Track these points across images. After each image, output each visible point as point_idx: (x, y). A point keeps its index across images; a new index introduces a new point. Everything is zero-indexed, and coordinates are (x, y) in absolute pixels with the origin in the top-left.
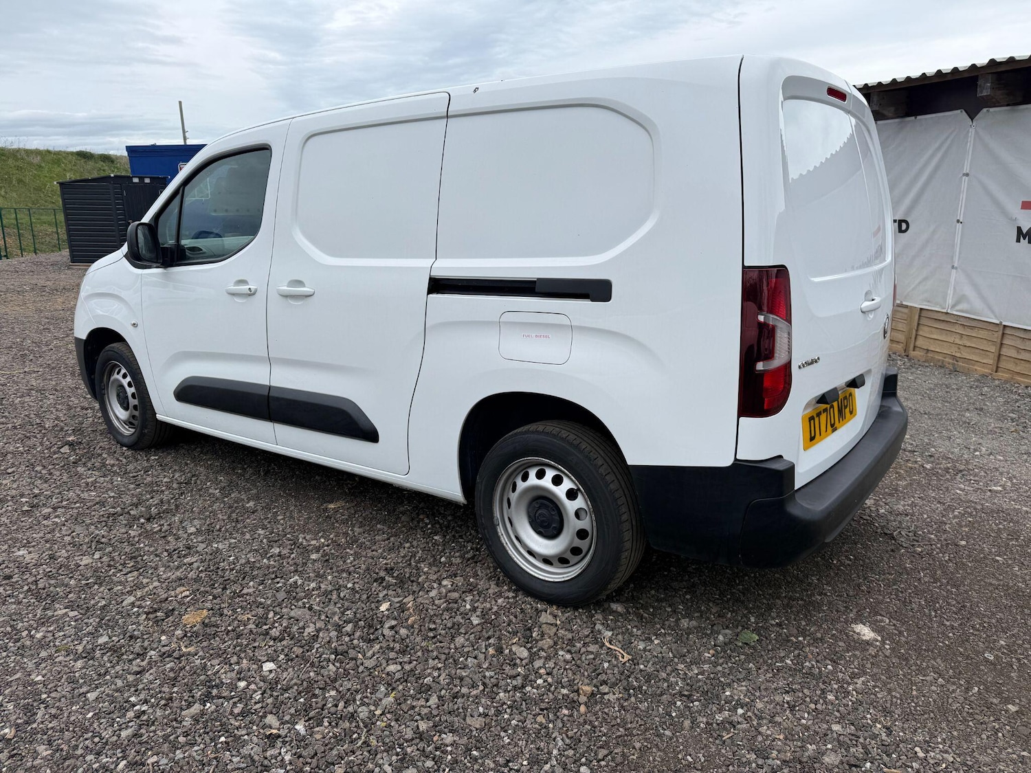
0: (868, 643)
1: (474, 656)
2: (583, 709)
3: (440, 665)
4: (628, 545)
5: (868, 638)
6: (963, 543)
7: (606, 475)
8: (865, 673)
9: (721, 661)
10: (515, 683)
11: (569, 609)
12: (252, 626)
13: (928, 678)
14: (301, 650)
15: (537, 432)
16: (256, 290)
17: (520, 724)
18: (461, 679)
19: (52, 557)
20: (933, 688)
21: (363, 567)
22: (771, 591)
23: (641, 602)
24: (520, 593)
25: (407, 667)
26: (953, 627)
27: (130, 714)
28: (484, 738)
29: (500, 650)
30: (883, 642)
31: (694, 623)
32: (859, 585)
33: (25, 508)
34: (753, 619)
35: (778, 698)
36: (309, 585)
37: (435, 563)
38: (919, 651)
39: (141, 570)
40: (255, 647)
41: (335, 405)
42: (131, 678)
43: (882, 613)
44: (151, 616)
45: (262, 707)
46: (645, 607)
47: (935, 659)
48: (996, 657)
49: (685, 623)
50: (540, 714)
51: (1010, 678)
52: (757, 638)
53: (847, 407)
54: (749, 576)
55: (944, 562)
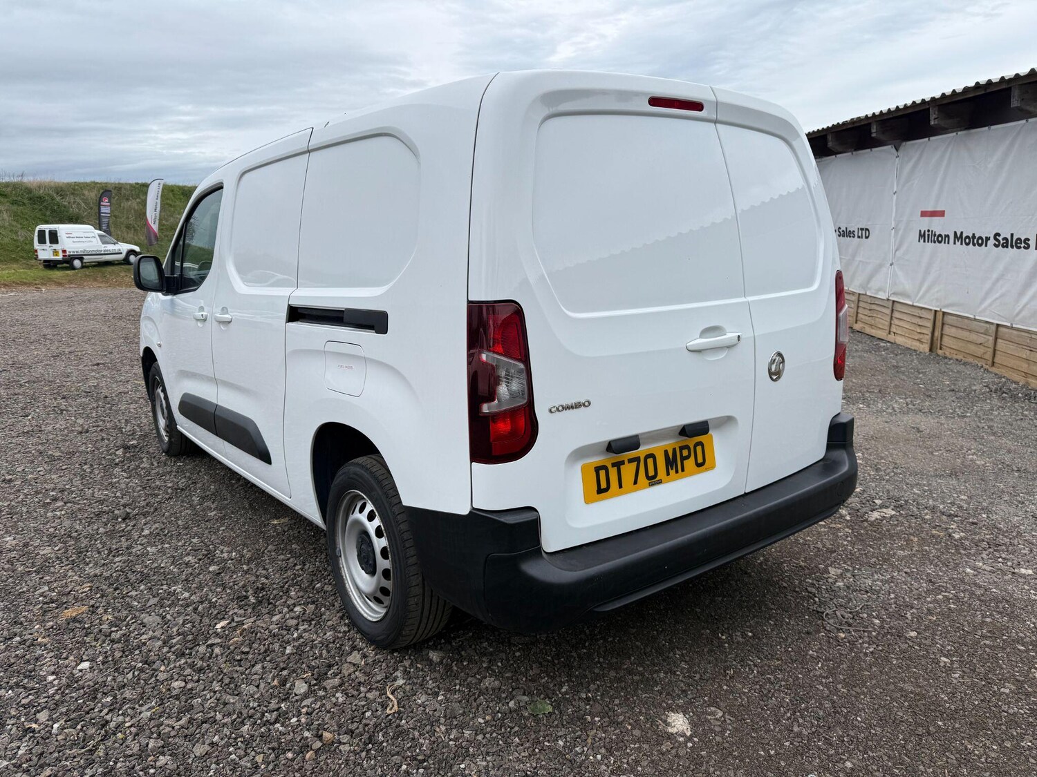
1: (257, 685)
2: (309, 755)
3: (218, 689)
6: (914, 634)
7: (398, 514)
9: (488, 729)
10: (269, 717)
12: (105, 626)
14: (121, 654)
15: (358, 464)
16: (207, 316)
17: (237, 759)
18: (225, 704)
19: (26, 545)
21: (242, 583)
22: (615, 660)
23: (463, 653)
25: (189, 686)
28: (193, 767)
30: (690, 739)
31: (497, 683)
32: (726, 669)
33: (48, 501)
34: (564, 690)
36: (183, 595)
37: (309, 588)
38: (725, 757)
39: (75, 565)
40: (91, 646)
41: (241, 424)
43: (722, 704)
44: (45, 606)
45: (46, 702)
46: (460, 660)
49: (487, 682)
50: (264, 753)
52: (551, 710)
53: (688, 457)
54: (605, 640)
55: (862, 655)
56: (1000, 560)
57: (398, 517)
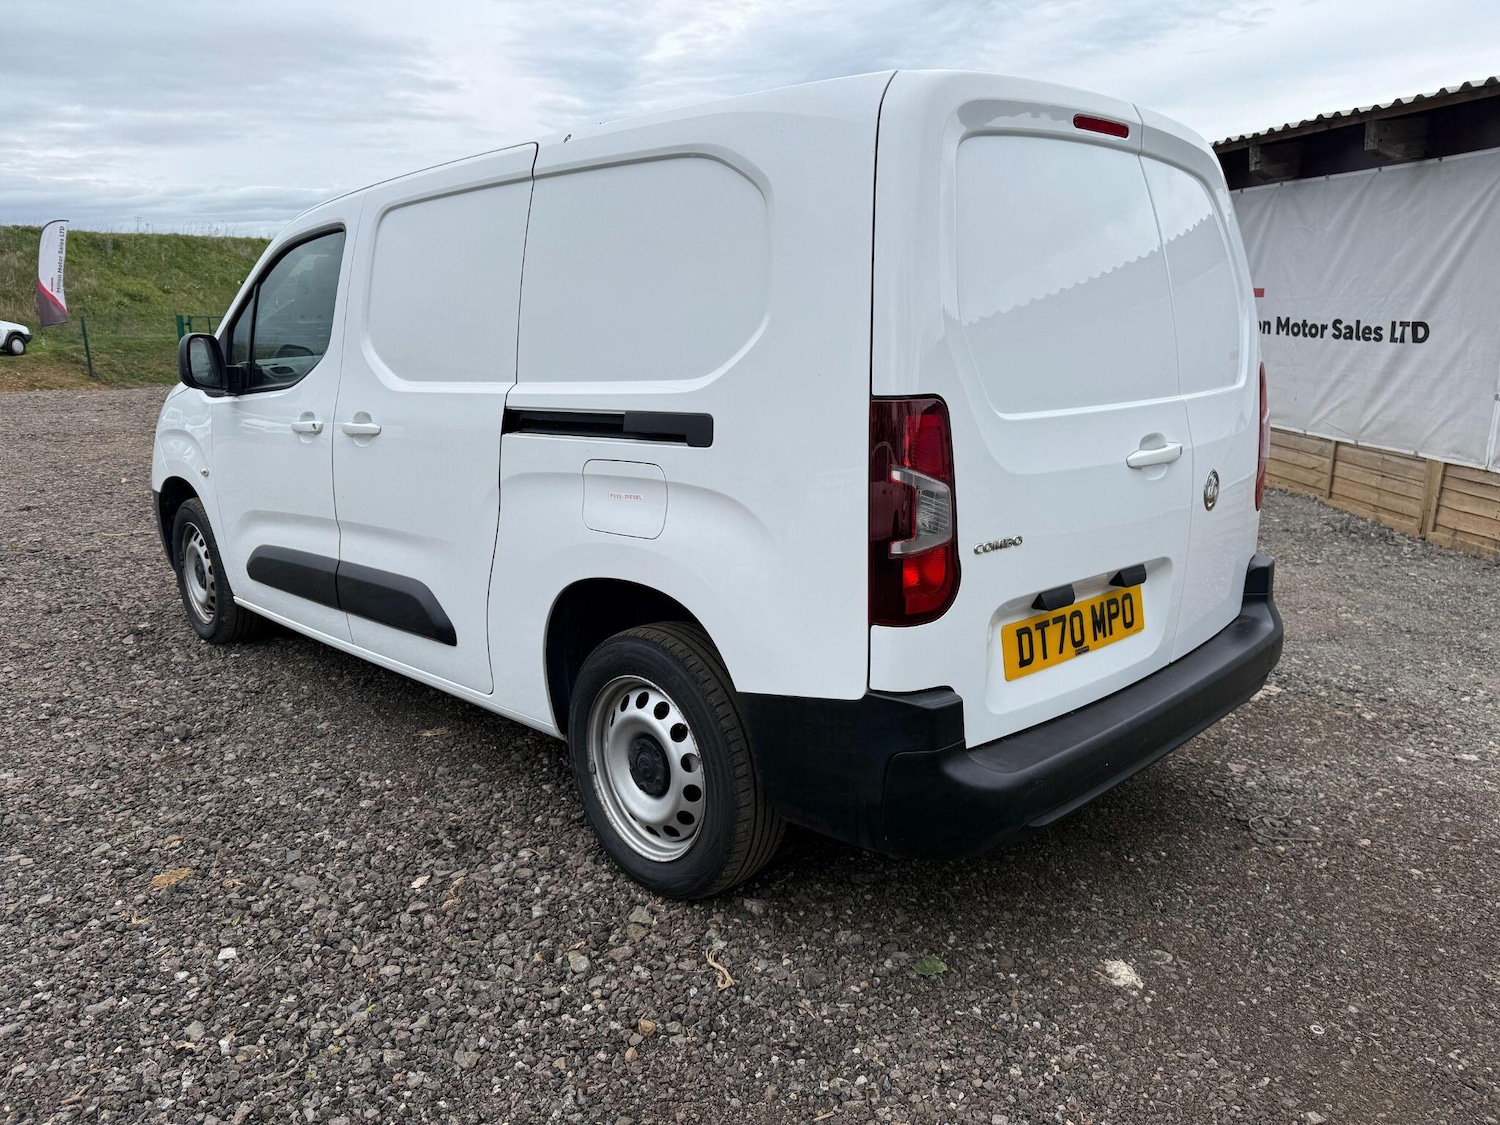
0: (1119, 991)
1: (510, 963)
2: (630, 1053)
3: (454, 972)
5: (1121, 983)
6: (1366, 842)
8: (1088, 1038)
9: (871, 1000)
10: (549, 1006)
11: (680, 904)
12: (234, 895)
13: (1192, 1056)
14: (280, 934)
15: (636, 638)
16: (322, 427)
17: (527, 1067)
18: (475, 993)
19: (39, 784)
20: (1194, 1073)
21: (422, 823)
22: (1004, 898)
23: (792, 899)
24: (622, 875)
25: (409, 971)
26: (1277, 977)
27: (26, 1004)
28: (466, 1083)
29: (550, 958)
30: (1145, 992)
31: (857, 938)
32: (1152, 900)
33: (43, 716)
34: (952, 940)
35: (930, 1066)
36: (337, 843)
37: (526, 823)
38: (1198, 1011)
39: (138, 809)
40: (224, 925)
41: (405, 590)
42: (52, 954)
43: (1167, 945)
44: (118, 872)
45: (191, 1010)
46: (792, 909)
47: (1219, 1027)
48: (1330, 1032)
49: (843, 937)
50: (562, 1056)
51: (1336, 1067)
52: (945, 968)
53: (1115, 615)
54: (980, 873)
55: (1315, 872)
56: (1433, 744)
57: (718, 709)
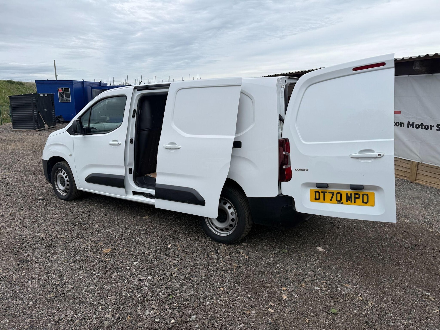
0: (321, 252)
1: (200, 258)
2: (235, 270)
3: (190, 261)
4: (247, 222)
5: (321, 250)
6: (355, 224)
8: (319, 259)
9: (276, 257)
10: (214, 264)
11: (229, 245)
12: (127, 252)
13: (338, 260)
14: (145, 258)
16: (121, 143)
17: (216, 274)
18: (197, 264)
19: (50, 235)
20: (339, 262)
21: (160, 235)
22: (292, 239)
23: (252, 242)
24: (213, 241)
25: (180, 261)
26: (347, 247)
27: (95, 276)
28: (206, 278)
29: (208, 256)
30: (326, 251)
31: (268, 248)
32: (320, 237)
33: (33, 221)
34: (286, 246)
35: (293, 266)
36: (143, 241)
37: (183, 233)
38: (336, 254)
39: (84, 238)
40: (130, 258)
42: (91, 267)
43: (326, 244)
44: (92, 251)
45: (136, 273)
46: (253, 244)
47: (340, 256)
48: (359, 255)
49: (265, 248)
50: (222, 272)
51: (362, 260)
52: (287, 251)
54: (286, 235)
55: (348, 230)
